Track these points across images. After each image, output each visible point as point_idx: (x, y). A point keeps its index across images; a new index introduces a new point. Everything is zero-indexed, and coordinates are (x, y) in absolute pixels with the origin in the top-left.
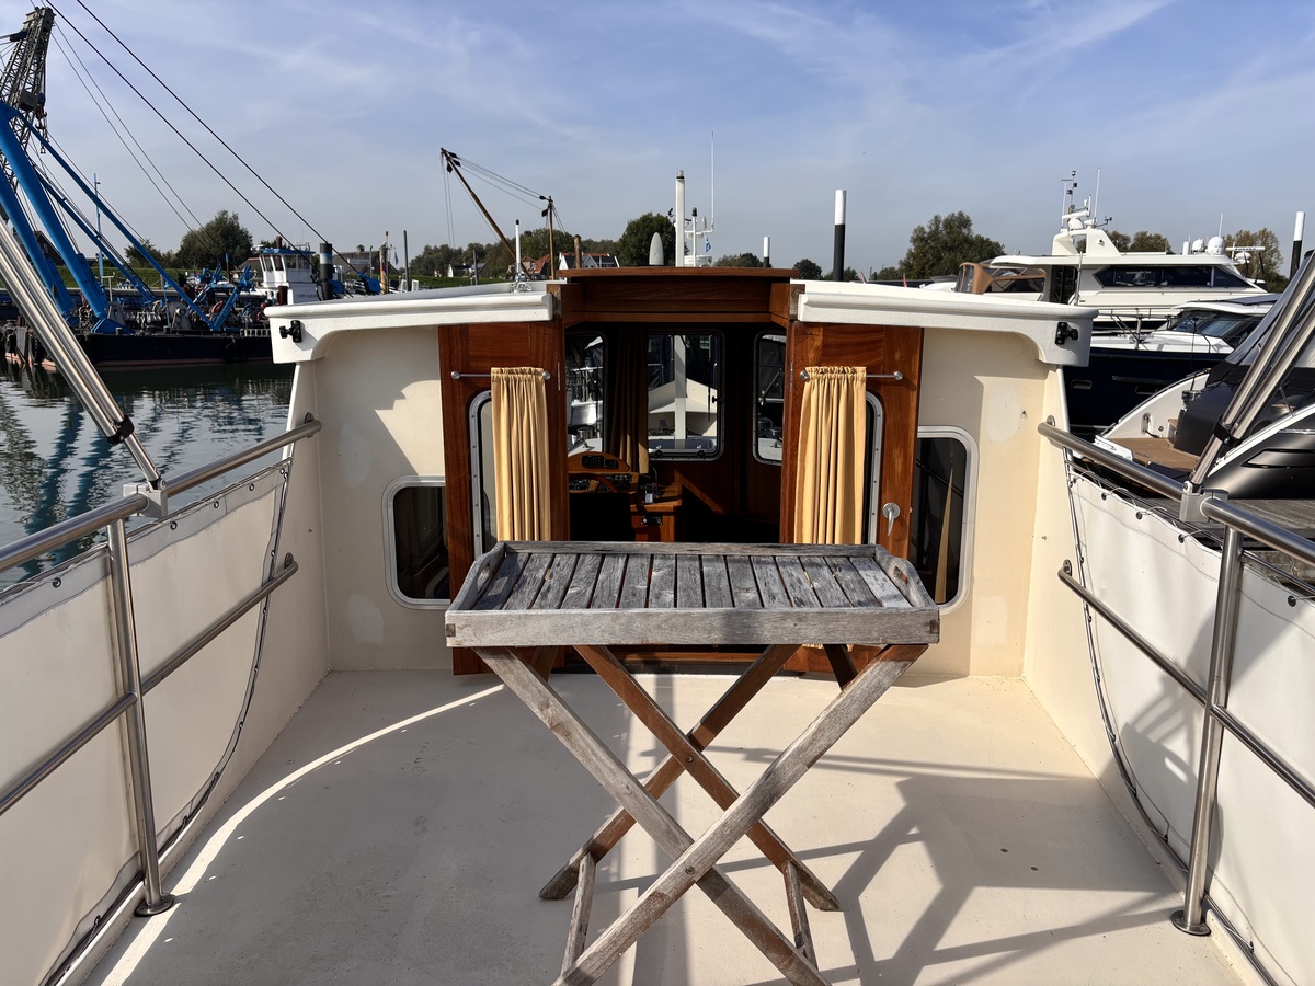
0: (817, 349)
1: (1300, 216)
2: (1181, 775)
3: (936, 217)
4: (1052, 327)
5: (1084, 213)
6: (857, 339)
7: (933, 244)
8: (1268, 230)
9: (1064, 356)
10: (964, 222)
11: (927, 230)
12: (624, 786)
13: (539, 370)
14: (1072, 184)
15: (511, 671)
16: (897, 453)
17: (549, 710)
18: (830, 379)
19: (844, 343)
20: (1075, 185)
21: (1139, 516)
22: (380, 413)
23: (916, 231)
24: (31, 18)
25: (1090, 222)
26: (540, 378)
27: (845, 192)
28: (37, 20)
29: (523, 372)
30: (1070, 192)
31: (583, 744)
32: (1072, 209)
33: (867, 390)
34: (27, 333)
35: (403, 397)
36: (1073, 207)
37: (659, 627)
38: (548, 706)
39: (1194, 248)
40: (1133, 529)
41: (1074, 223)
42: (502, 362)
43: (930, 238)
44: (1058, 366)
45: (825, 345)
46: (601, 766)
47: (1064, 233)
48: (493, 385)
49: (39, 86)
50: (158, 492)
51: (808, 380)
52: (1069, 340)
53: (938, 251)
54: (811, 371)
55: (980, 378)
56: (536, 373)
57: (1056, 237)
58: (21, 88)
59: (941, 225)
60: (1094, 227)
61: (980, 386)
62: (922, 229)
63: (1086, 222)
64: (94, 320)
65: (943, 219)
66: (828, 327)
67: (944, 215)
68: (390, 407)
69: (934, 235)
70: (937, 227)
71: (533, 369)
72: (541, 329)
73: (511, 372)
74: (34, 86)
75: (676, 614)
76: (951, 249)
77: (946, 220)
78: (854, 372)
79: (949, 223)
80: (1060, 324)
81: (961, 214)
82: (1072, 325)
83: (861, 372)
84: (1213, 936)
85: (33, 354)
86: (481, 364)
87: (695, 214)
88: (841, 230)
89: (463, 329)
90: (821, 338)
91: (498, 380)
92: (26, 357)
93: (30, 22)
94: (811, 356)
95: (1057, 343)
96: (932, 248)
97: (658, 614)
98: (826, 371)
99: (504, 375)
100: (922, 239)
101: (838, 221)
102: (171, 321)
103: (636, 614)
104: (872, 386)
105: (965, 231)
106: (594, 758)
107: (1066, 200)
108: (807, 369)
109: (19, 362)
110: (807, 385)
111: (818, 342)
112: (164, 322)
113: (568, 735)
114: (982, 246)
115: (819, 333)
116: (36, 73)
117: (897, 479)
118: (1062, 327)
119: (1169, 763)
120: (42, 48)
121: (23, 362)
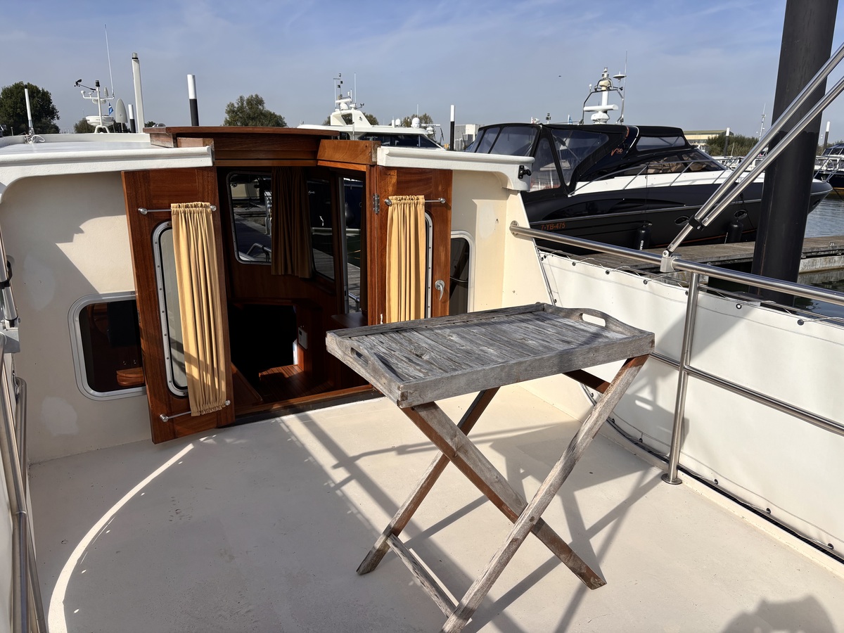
0: (394, 185)
1: (452, 107)
2: (648, 407)
3: (241, 97)
4: (517, 167)
5: (348, 100)
6: (417, 177)
7: (241, 115)
8: (427, 115)
9: (521, 185)
10: (260, 102)
11: (236, 105)
12: (495, 477)
13: (208, 204)
14: (339, 81)
15: (435, 417)
16: (441, 249)
17: (456, 439)
18: (404, 204)
19: (410, 180)
20: (342, 82)
21: (608, 273)
22: (62, 246)
23: (229, 106)
25: (353, 106)
26: (209, 210)
27: (194, 77)
29: (196, 206)
30: (339, 86)
31: (474, 456)
32: (341, 97)
33: (425, 211)
35: (82, 232)
36: (341, 96)
37: (526, 370)
38: (455, 436)
39: (397, 124)
40: (604, 280)
41: (343, 106)
42: (179, 200)
43: (238, 111)
44: (518, 191)
45: (398, 182)
46: (483, 468)
47: (338, 112)
48: (173, 218)
50: (15, 329)
51: (391, 205)
52: (526, 176)
53: (245, 120)
54: (393, 199)
55: (475, 201)
56: (206, 207)
57: (333, 114)
59: (245, 103)
60: (356, 108)
61: (475, 206)
62: (233, 104)
63: (351, 106)
65: (245, 99)
66: (401, 171)
67: (246, 97)
68: (70, 239)
69: (241, 109)
70: (242, 104)
71: (203, 203)
72: (205, 173)
73: (187, 207)
75: (536, 359)
76: (253, 119)
77: (248, 100)
78: (418, 199)
79: (250, 102)
80: (520, 166)
81: (257, 96)
82: (526, 168)
83: (422, 199)
84: (684, 483)
86: (160, 201)
87: (98, 85)
88: (194, 103)
89: (145, 173)
90: (396, 177)
91: (177, 213)
94: (390, 189)
95: (519, 178)
96: (240, 117)
97: (526, 362)
98: (402, 199)
99: (182, 209)
100: (233, 111)
101: (192, 97)
103: (514, 364)
104: (428, 208)
105: (260, 107)
106: (480, 464)
107: (336, 92)
108: (390, 198)
110: (390, 208)
111: (394, 180)
114: (271, 118)
115: (394, 173)
117: (442, 265)
118: (521, 168)
119: (638, 403)
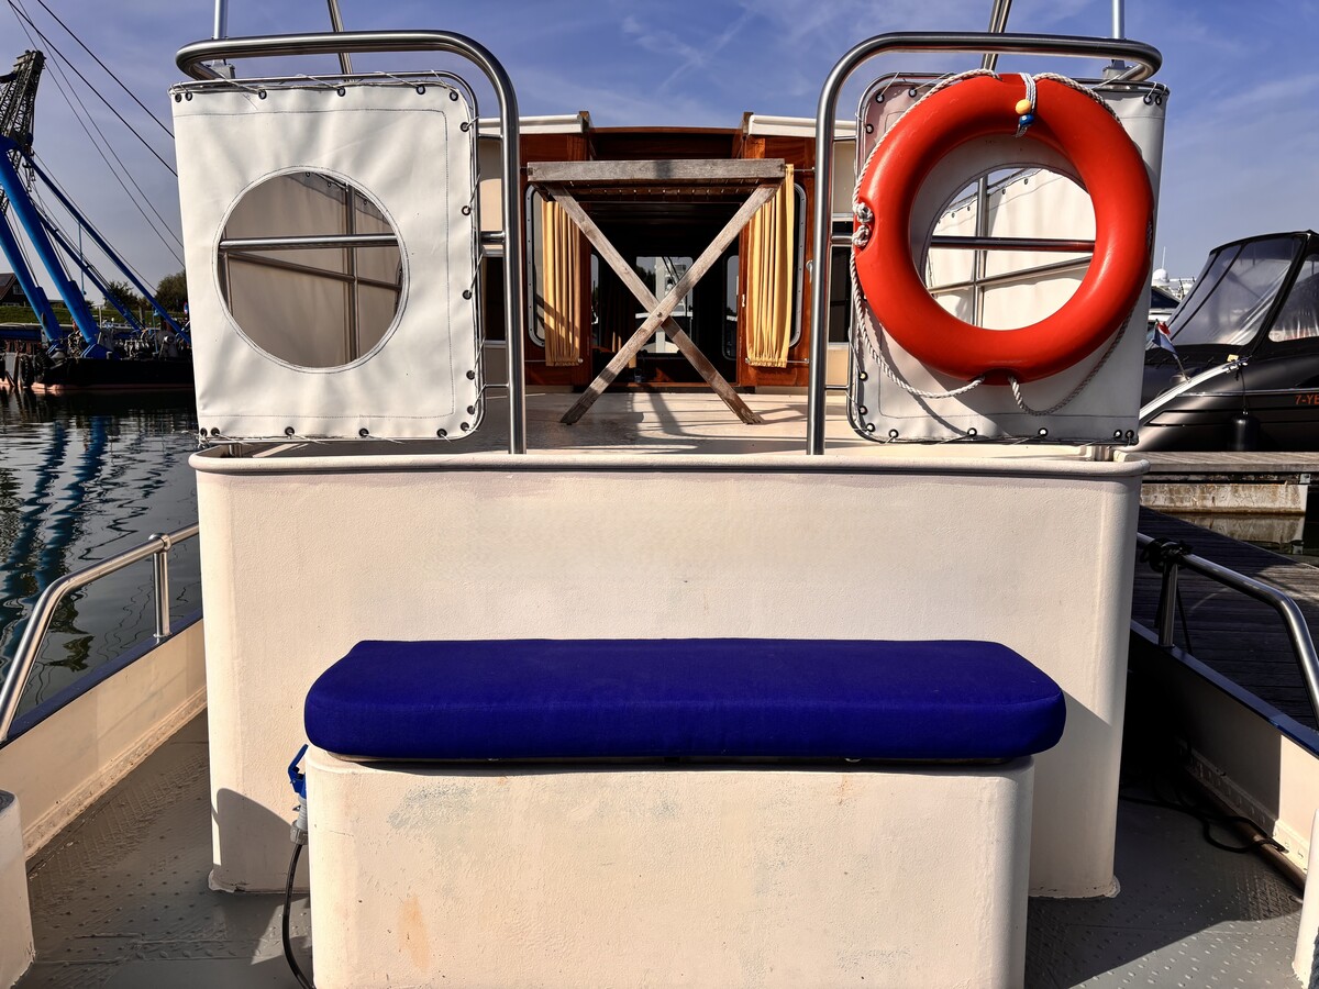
0: (761, 154)
6: (788, 146)
19: (779, 149)
24: (21, 60)
28: (27, 62)
33: (795, 181)
34: (18, 358)
45: (767, 151)
49: (28, 127)
58: (9, 127)
64: (84, 345)
66: (768, 138)
74: (22, 126)
83: (791, 167)
85: (23, 377)
90: (764, 145)
92: (15, 381)
93: (20, 65)
102: (159, 349)
109: (8, 387)
111: (762, 148)
112: (152, 349)
113: (594, 237)
115: (762, 142)
116: (25, 113)
120: (32, 89)
121: (12, 386)
